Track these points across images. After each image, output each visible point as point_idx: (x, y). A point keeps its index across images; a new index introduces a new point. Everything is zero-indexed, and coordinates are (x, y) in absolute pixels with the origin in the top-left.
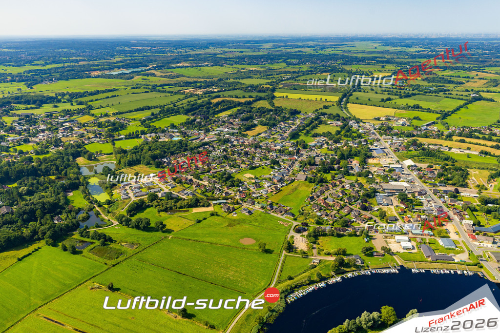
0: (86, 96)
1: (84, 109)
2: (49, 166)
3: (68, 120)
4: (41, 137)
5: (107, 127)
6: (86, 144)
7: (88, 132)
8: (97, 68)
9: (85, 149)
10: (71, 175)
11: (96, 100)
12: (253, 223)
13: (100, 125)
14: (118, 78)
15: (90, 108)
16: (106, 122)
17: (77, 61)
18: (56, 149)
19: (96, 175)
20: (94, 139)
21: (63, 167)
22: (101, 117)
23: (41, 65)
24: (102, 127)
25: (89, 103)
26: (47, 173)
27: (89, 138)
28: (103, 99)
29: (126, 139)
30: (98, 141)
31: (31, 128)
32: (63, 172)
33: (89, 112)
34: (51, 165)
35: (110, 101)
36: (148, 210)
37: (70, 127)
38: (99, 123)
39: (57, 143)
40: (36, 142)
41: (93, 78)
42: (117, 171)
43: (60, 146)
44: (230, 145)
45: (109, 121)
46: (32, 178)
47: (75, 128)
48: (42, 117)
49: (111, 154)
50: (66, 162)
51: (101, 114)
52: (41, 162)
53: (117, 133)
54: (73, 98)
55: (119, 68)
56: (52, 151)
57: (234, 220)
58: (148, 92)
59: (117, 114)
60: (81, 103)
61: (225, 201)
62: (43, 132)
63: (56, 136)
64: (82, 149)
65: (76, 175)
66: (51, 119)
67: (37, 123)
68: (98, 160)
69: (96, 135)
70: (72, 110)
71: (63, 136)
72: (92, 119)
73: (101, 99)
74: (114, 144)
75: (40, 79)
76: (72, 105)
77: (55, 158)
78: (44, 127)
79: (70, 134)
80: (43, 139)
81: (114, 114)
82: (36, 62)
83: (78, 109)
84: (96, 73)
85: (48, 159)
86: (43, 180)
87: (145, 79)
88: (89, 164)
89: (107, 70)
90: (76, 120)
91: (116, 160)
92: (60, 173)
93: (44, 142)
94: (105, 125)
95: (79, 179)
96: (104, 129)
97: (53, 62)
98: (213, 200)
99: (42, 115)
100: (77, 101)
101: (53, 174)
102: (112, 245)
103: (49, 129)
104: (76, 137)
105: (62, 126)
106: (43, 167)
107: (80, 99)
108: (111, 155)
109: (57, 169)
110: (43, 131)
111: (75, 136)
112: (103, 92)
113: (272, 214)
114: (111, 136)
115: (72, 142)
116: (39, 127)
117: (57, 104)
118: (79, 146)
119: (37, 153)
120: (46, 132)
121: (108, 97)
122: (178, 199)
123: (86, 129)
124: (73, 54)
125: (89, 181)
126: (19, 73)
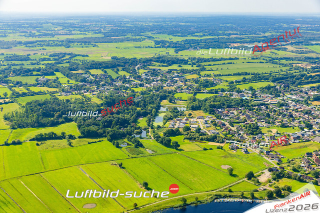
1: (197, 70)
3: (179, 76)
4: (153, 84)
6: (177, 93)
7: (185, 85)
8: (240, 41)
9: (174, 95)
11: (214, 65)
12: (243, 159)
13: (198, 82)
15: (203, 70)
16: (204, 80)
17: (230, 34)
19: (167, 112)
20: (185, 90)
22: (204, 76)
23: (199, 36)
28: (220, 64)
29: (207, 93)
30: (186, 92)
33: (199, 72)
36: (179, 136)
37: (176, 80)
38: (198, 80)
40: (147, 87)
44: (284, 108)
47: (179, 82)
51: (206, 75)
55: (259, 42)
56: (152, 93)
57: (230, 154)
58: (263, 63)
61: (236, 142)
63: (162, 85)
66: (168, 74)
67: (158, 75)
68: (176, 103)
69: (188, 88)
70: (188, 70)
71: (167, 85)
72: (197, 77)
73: (218, 64)
74: (195, 95)
75: (187, 47)
76: (192, 66)
78: (159, 78)
79: (172, 85)
81: (215, 75)
82: (196, 34)
83: (193, 69)
84: (236, 45)
86: (131, 107)
87: (273, 53)
89: (247, 43)
90: (185, 76)
91: (187, 105)
93: (152, 88)
94: (201, 82)
97: (210, 35)
98: (229, 140)
99: (165, 71)
100: (198, 65)
101: (140, 107)
102: (141, 149)
103: (162, 80)
105: (172, 79)
107: (202, 63)
110: (157, 81)
111: (175, 86)
112: (225, 59)
113: (265, 157)
116: (156, 78)
117: (182, 65)
118: (170, 93)
120: (159, 82)
122: (204, 134)
123: (185, 83)
124: (232, 29)
125: (159, 114)
126: (177, 42)
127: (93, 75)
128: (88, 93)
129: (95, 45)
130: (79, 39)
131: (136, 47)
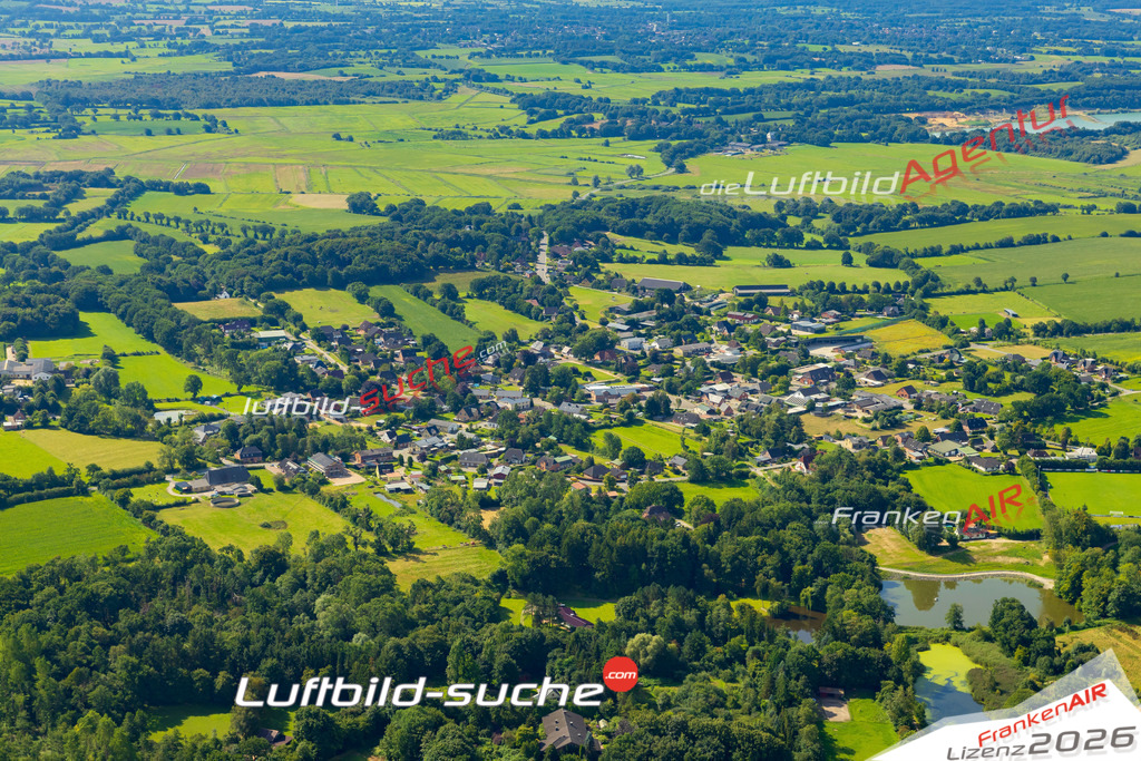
0: (906, 226)
1: (901, 289)
2: (752, 551)
3: (831, 334)
4: (716, 399)
5: (1007, 391)
6: (911, 466)
7: (918, 406)
8: (954, 96)
9: (908, 487)
10: (845, 613)
13: (976, 378)
14: (1049, 153)
15: (930, 285)
16: (1005, 364)
17: (868, 62)
18: (776, 469)
19: (956, 635)
20: (949, 445)
21: (809, 567)
22: (981, 337)
23: (721, 69)
24: (983, 389)
25: (926, 264)
26: (740, 580)
27: (926, 437)
28: (988, 247)
29: (1102, 466)
30: (968, 460)
31: (678, 352)
32: (808, 591)
33: (924, 308)
34: (761, 545)
35: (1021, 263)
37: (840, 368)
38: (970, 367)
39: (785, 438)
40: (696, 418)
41: (935, 141)
42: (1060, 632)
43: (795, 454)
45: (1016, 365)
46: (679, 598)
47: (861, 378)
48: (721, 305)
49: (1034, 535)
50: (826, 544)
51: (983, 324)
52: (717, 523)
53: (1059, 429)
54: (849, 229)
55: (1056, 103)
56: (759, 472)
59: (1058, 330)
60: (885, 260)
62: (727, 378)
63: (780, 403)
64: (892, 487)
65: (867, 622)
66: (759, 319)
67: (701, 329)
68: (965, 558)
69: (959, 427)
70: (849, 288)
71: (811, 408)
72: (939, 341)
73: (977, 247)
74: (1044, 487)
75: (715, 133)
76: (848, 261)
77: (780, 512)
78: (729, 354)
79: (838, 401)
80: (723, 408)
81: (1040, 330)
83: (877, 285)
84: (951, 123)
85: (748, 516)
86: (723, 612)
88: (923, 568)
89: (998, 108)
90: (867, 335)
91: (1054, 572)
92: (795, 594)
93: (729, 425)
94: (998, 378)
95: (879, 644)
96: (991, 399)
99: (722, 298)
100: (867, 249)
101: (765, 594)
103: (751, 368)
104: (866, 421)
105: (806, 359)
106: (727, 547)
107: (883, 240)
108: (1032, 544)
109: (784, 572)
110: (726, 371)
111: (860, 414)
112: (986, 214)
114: (1028, 442)
115: (847, 445)
116: (709, 351)
117: (786, 254)
118: (880, 470)
119: (700, 477)
120: (739, 379)
121: (1007, 243)
123: (910, 390)
124: (852, 31)
125: (925, 658)
126: (635, 101)
127: (322, 336)
128: (356, 478)
129: (213, 120)
130: (110, 85)
131: (442, 135)
